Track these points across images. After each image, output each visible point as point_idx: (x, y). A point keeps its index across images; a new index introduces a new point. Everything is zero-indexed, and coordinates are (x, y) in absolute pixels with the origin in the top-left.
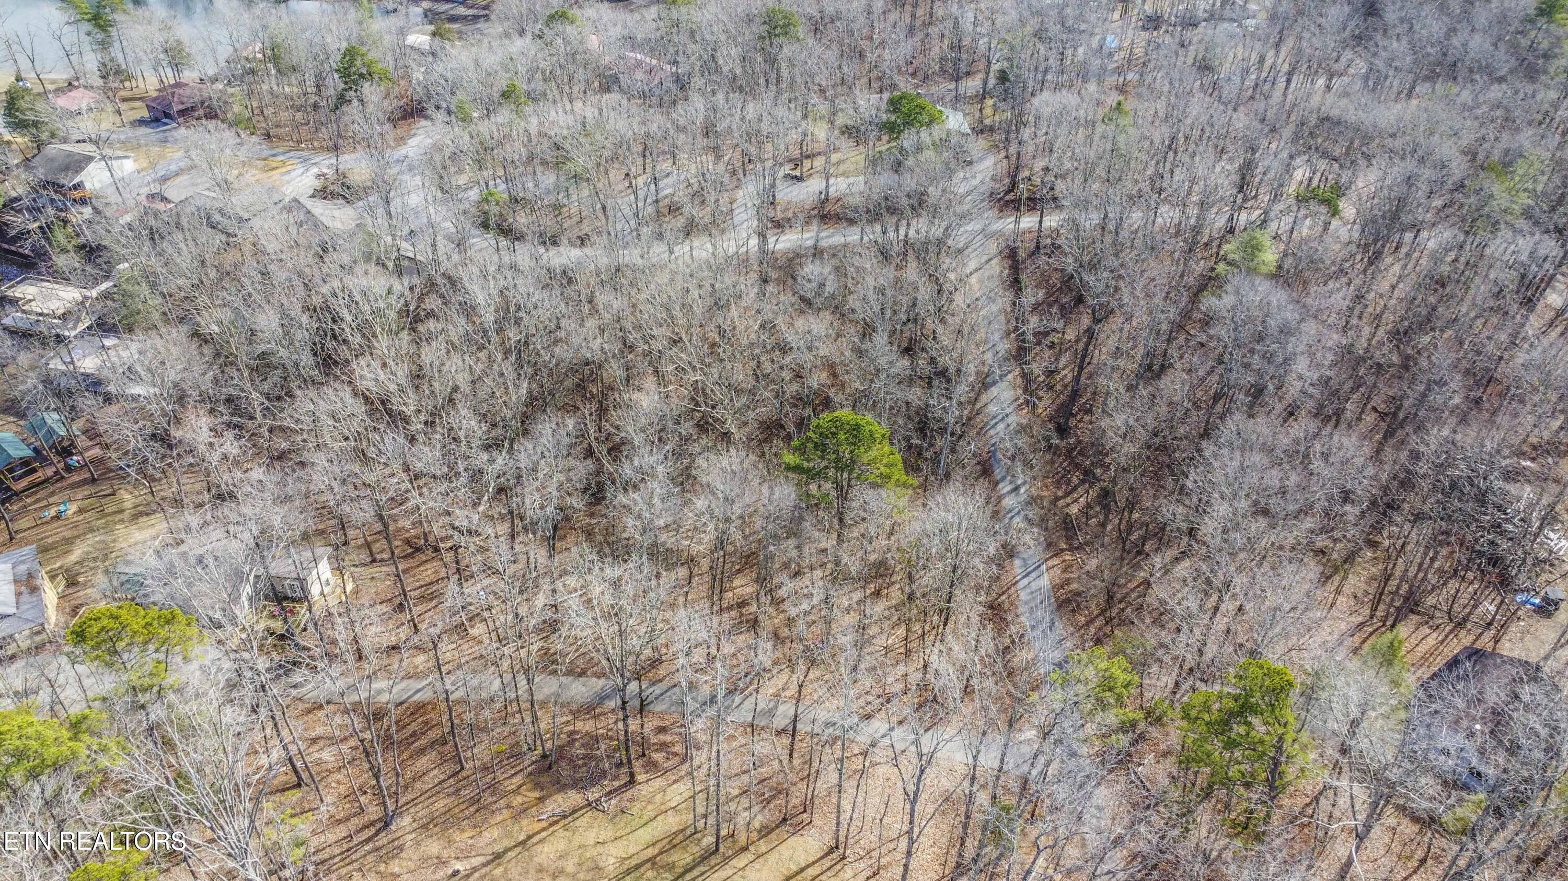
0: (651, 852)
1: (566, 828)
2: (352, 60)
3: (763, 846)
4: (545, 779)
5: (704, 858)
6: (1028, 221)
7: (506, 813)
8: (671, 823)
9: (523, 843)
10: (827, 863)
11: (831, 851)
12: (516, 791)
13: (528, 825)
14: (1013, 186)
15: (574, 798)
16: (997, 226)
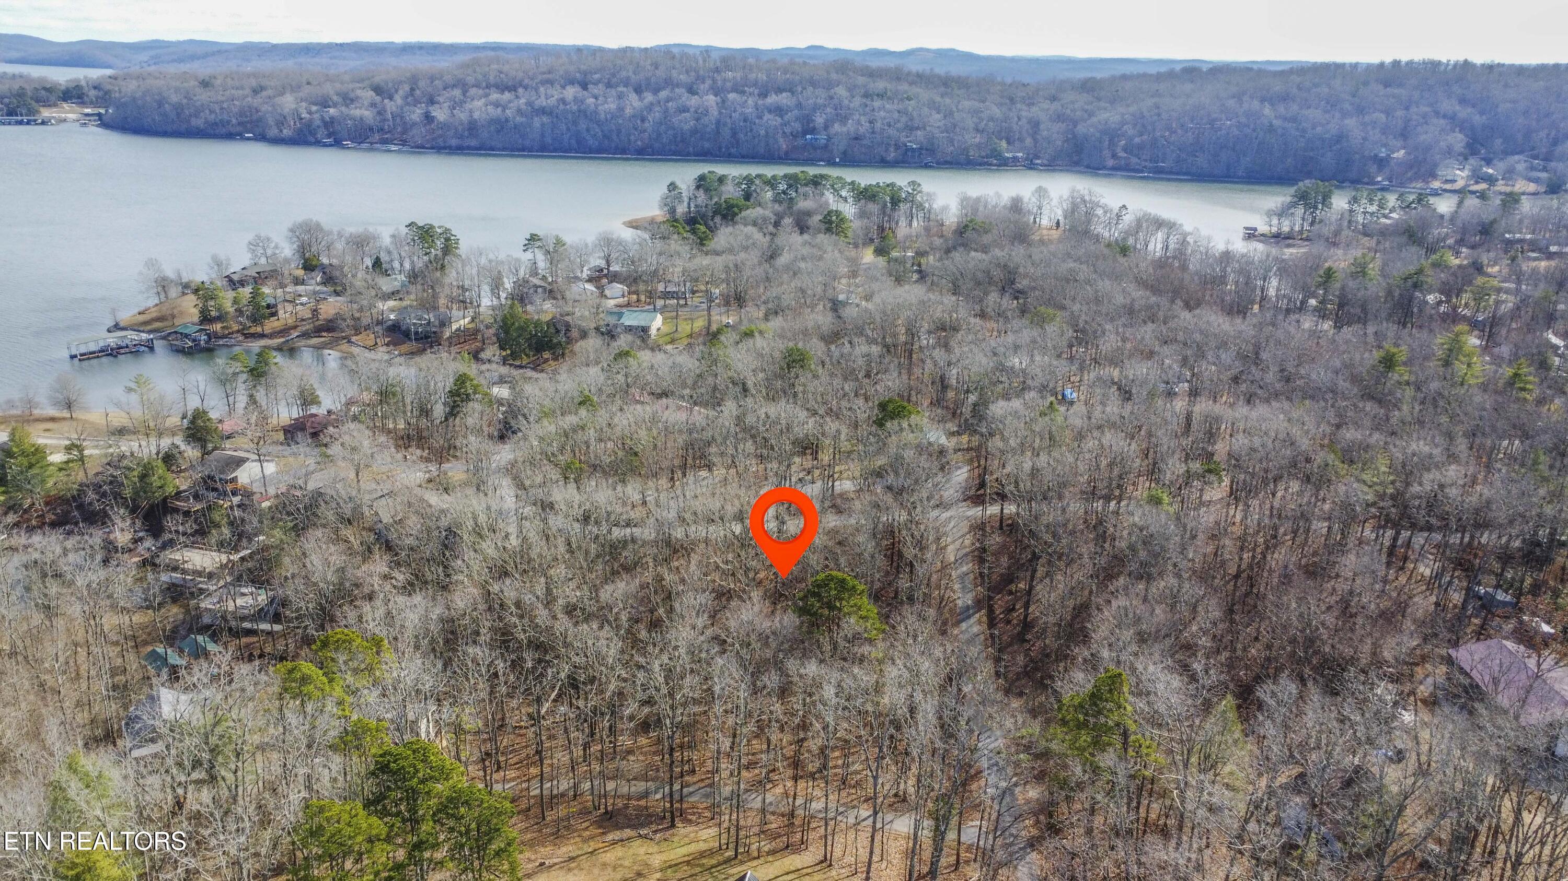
0: (686, 859)
1: (623, 846)
2: (463, 382)
3: (770, 858)
4: (607, 824)
5: (725, 862)
6: (993, 510)
7: (577, 839)
8: (703, 846)
9: (591, 853)
10: (818, 868)
11: (822, 862)
12: (587, 829)
13: (593, 845)
14: (982, 485)
15: (628, 832)
16: (970, 513)
